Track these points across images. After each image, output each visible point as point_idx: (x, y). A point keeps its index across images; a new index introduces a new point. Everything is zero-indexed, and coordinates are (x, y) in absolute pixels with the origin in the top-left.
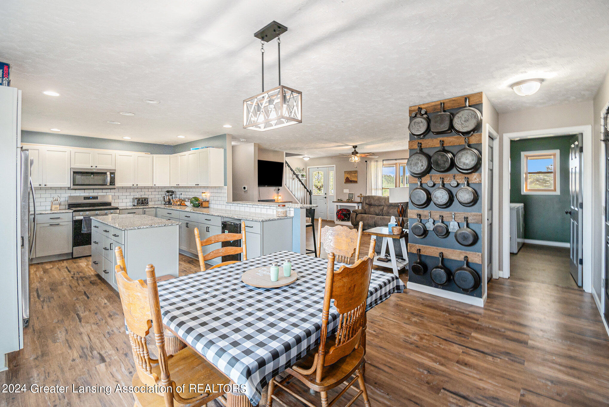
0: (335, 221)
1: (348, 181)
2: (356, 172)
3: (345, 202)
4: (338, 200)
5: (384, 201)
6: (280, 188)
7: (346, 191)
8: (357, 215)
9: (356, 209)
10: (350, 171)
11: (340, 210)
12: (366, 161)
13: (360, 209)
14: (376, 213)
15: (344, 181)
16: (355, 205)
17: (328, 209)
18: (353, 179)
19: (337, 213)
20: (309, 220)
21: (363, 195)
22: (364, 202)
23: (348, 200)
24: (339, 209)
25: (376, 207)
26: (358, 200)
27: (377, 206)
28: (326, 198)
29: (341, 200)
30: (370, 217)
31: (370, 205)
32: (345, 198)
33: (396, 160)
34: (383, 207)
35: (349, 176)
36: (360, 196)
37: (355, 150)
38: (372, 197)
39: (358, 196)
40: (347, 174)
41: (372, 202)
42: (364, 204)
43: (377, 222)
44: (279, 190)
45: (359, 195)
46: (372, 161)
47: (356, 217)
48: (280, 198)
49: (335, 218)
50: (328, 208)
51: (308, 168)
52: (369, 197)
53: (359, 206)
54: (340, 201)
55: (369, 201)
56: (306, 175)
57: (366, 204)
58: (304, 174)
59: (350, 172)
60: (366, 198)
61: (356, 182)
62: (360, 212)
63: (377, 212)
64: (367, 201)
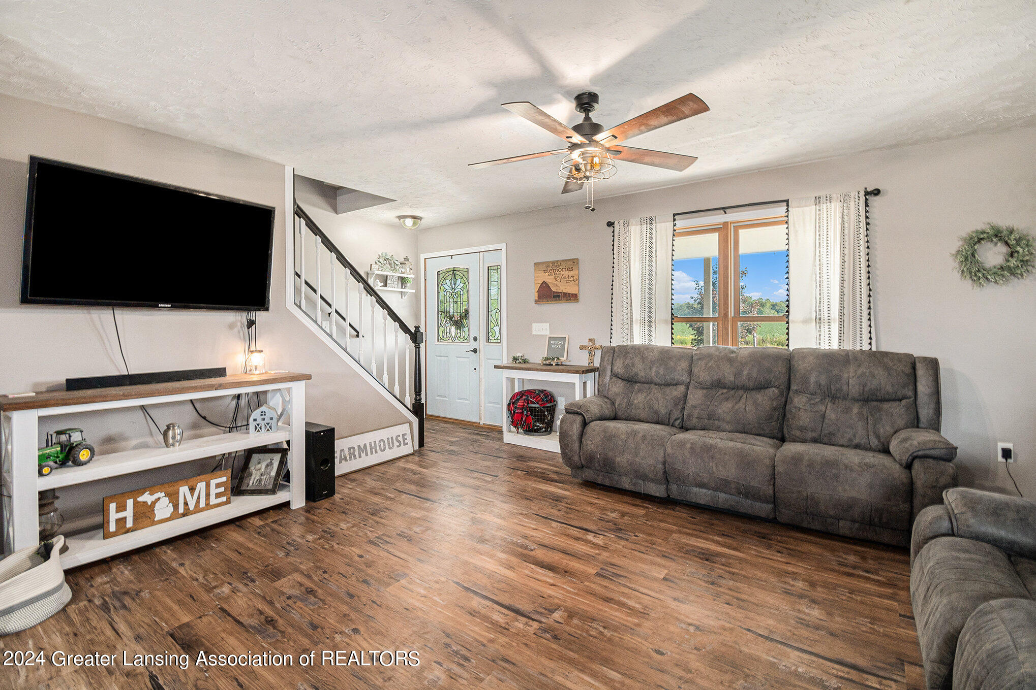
0: (505, 429)
1: (546, 294)
2: (574, 263)
3: (537, 370)
4: (515, 359)
5: (684, 365)
6: (260, 316)
7: (542, 329)
8: (585, 424)
9: (577, 398)
10: (553, 263)
11: (521, 394)
12: (610, 224)
13: (589, 395)
14: (656, 413)
15: (535, 296)
16: (575, 379)
17: (483, 387)
18: (563, 288)
19: (509, 405)
20: (408, 437)
21: (597, 344)
22: (604, 370)
23: (547, 359)
24: (517, 391)
25: (655, 388)
26: (583, 360)
27: (659, 385)
28: (475, 351)
29: (525, 361)
30: (644, 437)
31: (630, 380)
32: (537, 355)
33: (724, 209)
34: (682, 388)
35: (550, 279)
36: (590, 349)
37: (587, 118)
38: (640, 352)
39: (582, 348)
40: (545, 271)
41: (639, 369)
42: (608, 378)
43: (679, 466)
44: (251, 323)
45: (586, 343)
46: (633, 221)
47: (582, 434)
48: (257, 360)
49: (503, 420)
50: (483, 383)
51: (422, 257)
52: (624, 351)
53: (585, 383)
54: (520, 363)
55: (626, 366)
56: (417, 279)
57: (615, 375)
58: (410, 276)
59: (553, 266)
60: (612, 353)
61: (572, 297)
62: (595, 410)
63: (663, 411)
64: (619, 367)
